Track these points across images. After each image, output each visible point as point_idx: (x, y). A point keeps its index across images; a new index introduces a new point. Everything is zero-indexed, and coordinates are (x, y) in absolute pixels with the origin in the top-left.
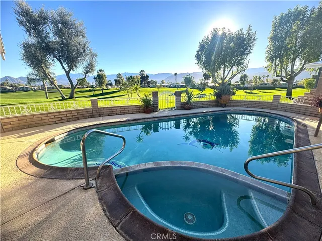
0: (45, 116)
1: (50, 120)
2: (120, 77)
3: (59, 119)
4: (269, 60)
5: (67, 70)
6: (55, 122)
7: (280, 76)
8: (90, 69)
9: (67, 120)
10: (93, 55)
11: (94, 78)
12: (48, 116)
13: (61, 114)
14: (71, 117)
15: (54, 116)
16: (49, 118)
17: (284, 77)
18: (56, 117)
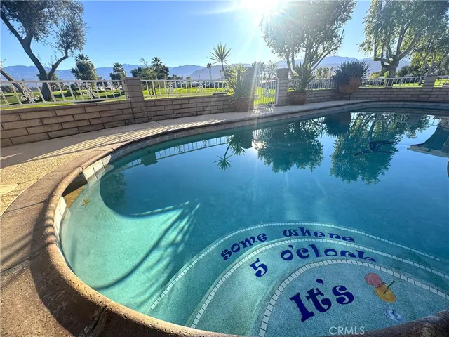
0: (13, 118)
1: (31, 130)
2: (119, 70)
3: (56, 127)
4: (370, 33)
5: (24, 36)
6: (44, 136)
7: (380, 60)
8: (73, 38)
9: (75, 131)
10: (75, 9)
11: (73, 71)
12: (21, 120)
13: (60, 113)
14: (86, 123)
15: (41, 119)
16: (25, 124)
17: (384, 59)
18: (46, 122)
